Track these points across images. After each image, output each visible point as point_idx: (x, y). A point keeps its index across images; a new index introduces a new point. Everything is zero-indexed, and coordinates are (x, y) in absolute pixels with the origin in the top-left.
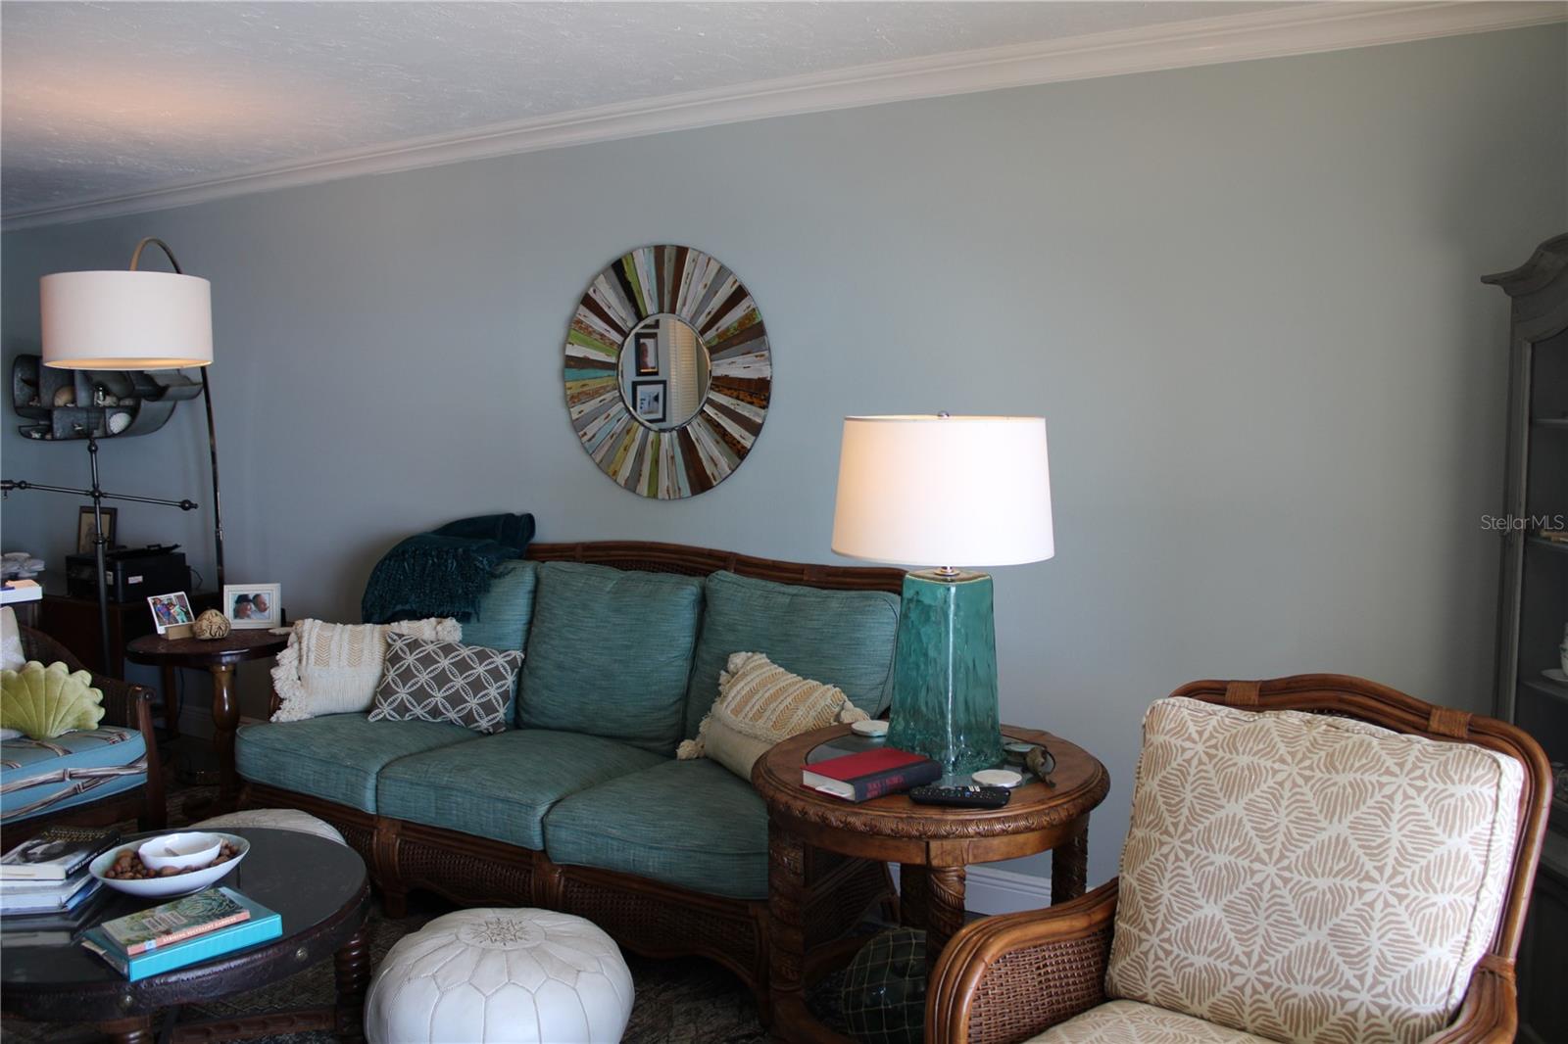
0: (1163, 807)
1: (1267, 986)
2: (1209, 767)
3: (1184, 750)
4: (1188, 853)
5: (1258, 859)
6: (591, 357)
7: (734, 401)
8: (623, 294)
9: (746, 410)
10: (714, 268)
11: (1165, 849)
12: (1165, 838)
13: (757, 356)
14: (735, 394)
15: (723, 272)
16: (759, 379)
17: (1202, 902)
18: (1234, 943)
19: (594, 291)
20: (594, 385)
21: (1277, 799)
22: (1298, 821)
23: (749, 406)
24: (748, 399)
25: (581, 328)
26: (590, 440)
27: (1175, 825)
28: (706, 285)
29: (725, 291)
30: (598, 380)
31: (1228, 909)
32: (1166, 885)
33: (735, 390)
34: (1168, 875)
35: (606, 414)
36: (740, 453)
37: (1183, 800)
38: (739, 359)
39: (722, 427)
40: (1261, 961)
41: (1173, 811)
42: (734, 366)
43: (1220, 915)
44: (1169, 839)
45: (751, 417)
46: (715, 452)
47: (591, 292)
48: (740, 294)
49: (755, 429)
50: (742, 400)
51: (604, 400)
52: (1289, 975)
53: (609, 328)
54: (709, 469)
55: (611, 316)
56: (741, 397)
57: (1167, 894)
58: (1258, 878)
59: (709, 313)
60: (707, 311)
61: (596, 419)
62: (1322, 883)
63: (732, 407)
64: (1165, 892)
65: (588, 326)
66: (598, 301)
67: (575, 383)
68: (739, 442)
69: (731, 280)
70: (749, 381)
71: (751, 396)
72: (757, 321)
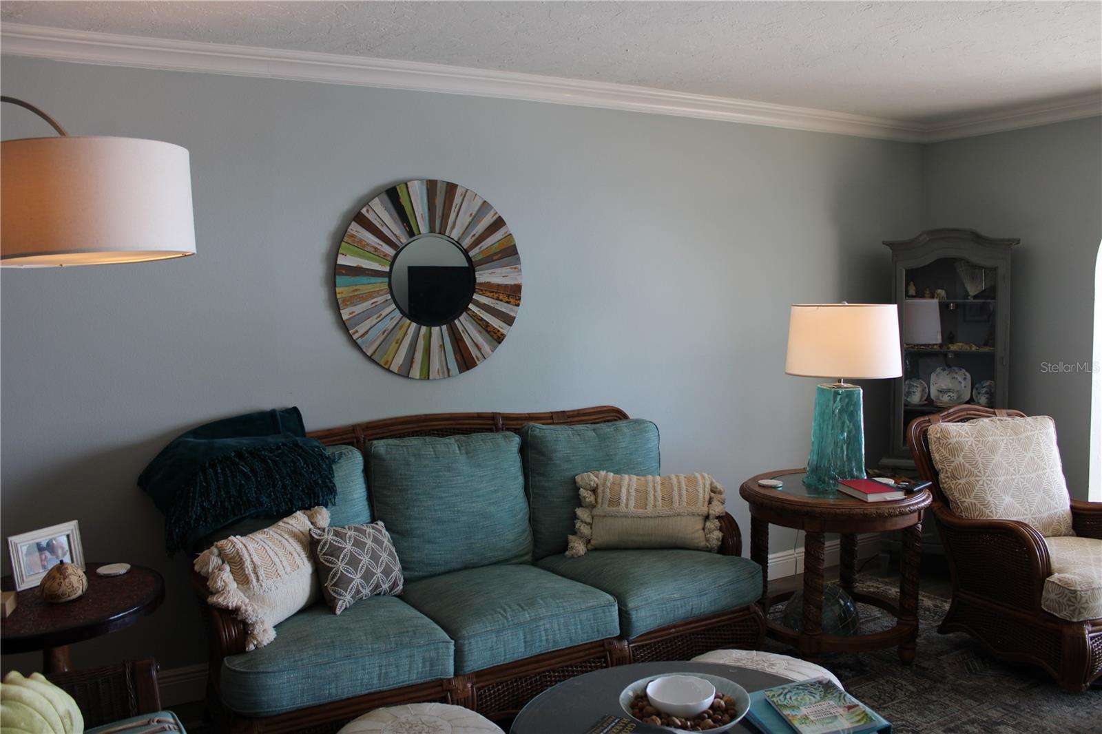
0: (970, 467)
1: (1035, 519)
2: (980, 445)
3: (967, 442)
4: (990, 481)
5: (1013, 474)
6: (364, 266)
7: (494, 301)
8: (396, 215)
9: (502, 307)
10: (478, 203)
11: (981, 483)
12: (978, 478)
13: (512, 269)
14: (496, 296)
15: (485, 206)
16: (515, 285)
17: (1004, 497)
18: (1020, 508)
19: (368, 211)
20: (364, 289)
21: (1008, 449)
22: (1018, 456)
23: (506, 304)
24: (506, 299)
25: (354, 241)
26: (362, 336)
27: (980, 472)
28: (471, 214)
29: (488, 220)
30: (370, 286)
31: (1013, 497)
32: (989, 496)
33: (496, 293)
34: (988, 492)
35: (379, 314)
36: (498, 338)
37: (977, 461)
38: (498, 271)
39: (485, 320)
40: (1031, 510)
41: (976, 467)
42: (493, 275)
43: (1011, 500)
44: (979, 478)
45: (508, 312)
46: (479, 339)
47: (364, 211)
48: (499, 223)
49: (509, 320)
50: (501, 300)
51: (376, 302)
52: (1040, 512)
53: (382, 243)
54: (474, 352)
55: (384, 232)
56: (501, 298)
57: (991, 499)
58: (1016, 481)
59: (474, 235)
60: (472, 234)
61: (369, 318)
62: (1034, 475)
63: (493, 306)
64: (990, 498)
65: (361, 241)
66: (370, 219)
67: (347, 288)
68: (499, 331)
69: (492, 213)
70: (506, 286)
71: (508, 297)
72: (512, 244)
